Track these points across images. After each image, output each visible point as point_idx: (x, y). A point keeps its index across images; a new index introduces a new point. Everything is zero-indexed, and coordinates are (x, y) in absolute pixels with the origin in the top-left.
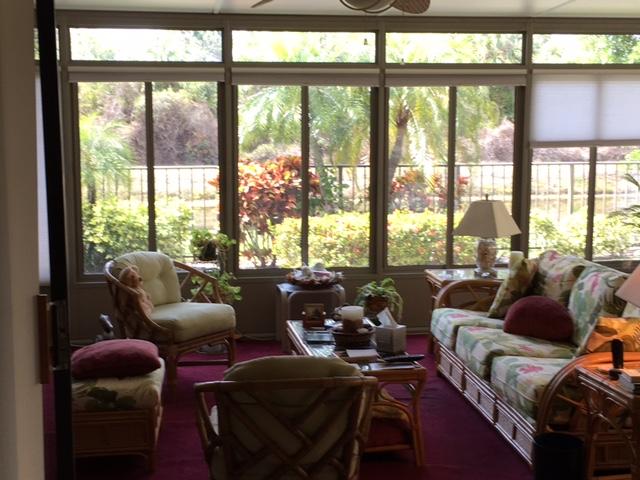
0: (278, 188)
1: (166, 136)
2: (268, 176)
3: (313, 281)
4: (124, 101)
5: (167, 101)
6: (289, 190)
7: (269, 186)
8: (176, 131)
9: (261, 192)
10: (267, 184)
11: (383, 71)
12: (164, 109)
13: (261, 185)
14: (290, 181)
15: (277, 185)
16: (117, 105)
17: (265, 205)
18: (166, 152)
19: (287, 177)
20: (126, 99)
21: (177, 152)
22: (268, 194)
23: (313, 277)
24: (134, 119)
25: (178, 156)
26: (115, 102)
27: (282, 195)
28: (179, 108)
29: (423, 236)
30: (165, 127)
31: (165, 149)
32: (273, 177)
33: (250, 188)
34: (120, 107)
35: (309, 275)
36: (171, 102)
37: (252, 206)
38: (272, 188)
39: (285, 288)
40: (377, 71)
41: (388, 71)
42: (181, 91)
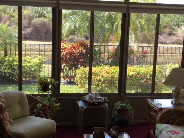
0: (77, 53)
1: (41, 32)
2: (73, 48)
3: (94, 102)
4: (28, 21)
5: (41, 21)
6: (81, 54)
7: (73, 52)
8: (44, 31)
9: (70, 54)
10: (73, 51)
11: (128, 6)
12: (41, 24)
13: (70, 52)
14: (82, 51)
15: (76, 52)
16: (26, 22)
17: (72, 59)
18: (41, 37)
19: (80, 49)
20: (29, 20)
21: (44, 37)
22: (73, 55)
23: (94, 100)
24: (31, 26)
25: (45, 38)
26: (26, 21)
27: (78, 56)
28: (45, 24)
29: (137, 77)
30: (41, 29)
31: (41, 36)
32: (75, 49)
33: (66, 53)
34: (27, 22)
35: (92, 99)
36: (43, 21)
37: (67, 60)
38: (75, 53)
39: (80, 104)
40: (126, 5)
41: (130, 6)
42: (46, 18)
